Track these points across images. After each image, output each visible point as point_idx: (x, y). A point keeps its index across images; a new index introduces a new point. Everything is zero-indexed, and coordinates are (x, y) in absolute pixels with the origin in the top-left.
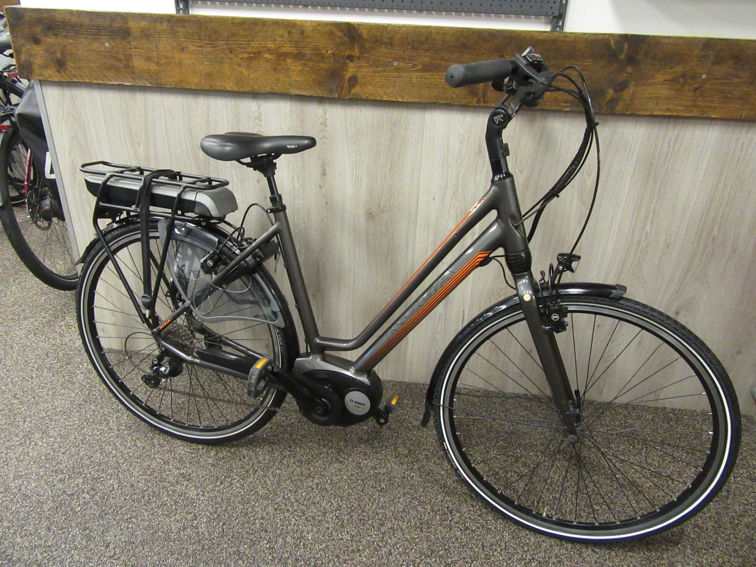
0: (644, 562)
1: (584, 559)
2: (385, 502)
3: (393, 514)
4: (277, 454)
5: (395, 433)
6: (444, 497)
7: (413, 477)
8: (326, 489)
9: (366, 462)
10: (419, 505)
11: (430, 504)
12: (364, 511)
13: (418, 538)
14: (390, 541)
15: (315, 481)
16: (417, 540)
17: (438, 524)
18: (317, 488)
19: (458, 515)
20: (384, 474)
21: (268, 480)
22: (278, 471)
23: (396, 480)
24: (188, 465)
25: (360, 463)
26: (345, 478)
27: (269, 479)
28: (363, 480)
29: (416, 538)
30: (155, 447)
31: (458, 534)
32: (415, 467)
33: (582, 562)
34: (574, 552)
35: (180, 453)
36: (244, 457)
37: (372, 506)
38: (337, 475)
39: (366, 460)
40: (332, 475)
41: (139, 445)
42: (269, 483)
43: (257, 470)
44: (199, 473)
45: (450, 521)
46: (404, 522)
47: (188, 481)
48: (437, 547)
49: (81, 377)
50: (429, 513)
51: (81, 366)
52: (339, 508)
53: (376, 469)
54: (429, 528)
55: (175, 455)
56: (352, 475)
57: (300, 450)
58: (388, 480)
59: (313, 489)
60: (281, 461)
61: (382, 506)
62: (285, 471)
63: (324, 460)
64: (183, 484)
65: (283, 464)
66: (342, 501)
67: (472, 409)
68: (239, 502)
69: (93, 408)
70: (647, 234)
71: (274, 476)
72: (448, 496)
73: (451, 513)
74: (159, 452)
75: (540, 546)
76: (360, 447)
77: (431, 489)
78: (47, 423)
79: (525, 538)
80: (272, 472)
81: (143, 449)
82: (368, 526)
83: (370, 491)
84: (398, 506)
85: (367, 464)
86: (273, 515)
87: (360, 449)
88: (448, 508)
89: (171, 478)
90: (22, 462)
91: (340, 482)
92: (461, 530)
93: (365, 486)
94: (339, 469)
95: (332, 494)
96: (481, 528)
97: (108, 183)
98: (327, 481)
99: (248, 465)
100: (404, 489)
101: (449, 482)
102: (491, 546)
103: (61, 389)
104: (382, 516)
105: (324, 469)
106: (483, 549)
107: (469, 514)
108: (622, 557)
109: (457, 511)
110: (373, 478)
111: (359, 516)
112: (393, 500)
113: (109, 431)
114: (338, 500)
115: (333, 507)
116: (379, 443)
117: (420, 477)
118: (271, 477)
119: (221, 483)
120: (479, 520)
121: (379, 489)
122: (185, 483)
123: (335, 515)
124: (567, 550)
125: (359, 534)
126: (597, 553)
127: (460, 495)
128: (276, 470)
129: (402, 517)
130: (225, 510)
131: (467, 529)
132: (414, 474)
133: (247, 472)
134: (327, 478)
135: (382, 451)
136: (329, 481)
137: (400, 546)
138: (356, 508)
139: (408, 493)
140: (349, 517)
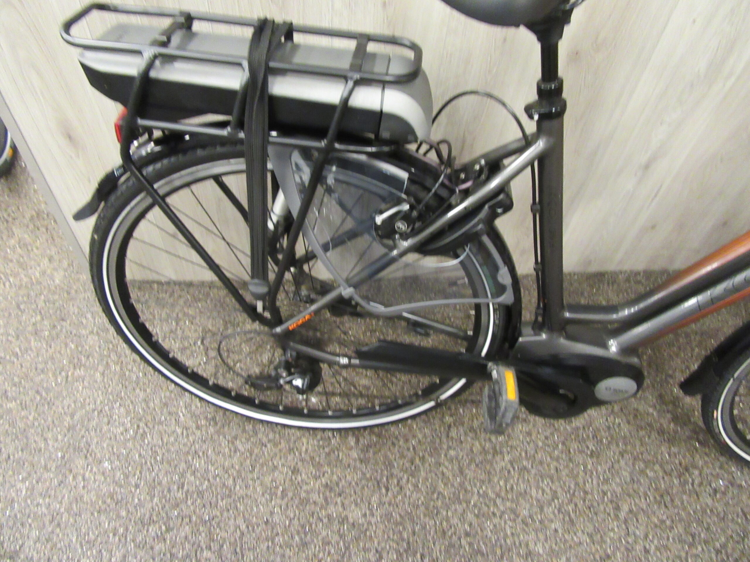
2: (605, 472)
4: (437, 422)
6: (670, 448)
7: (619, 424)
8: (525, 468)
10: (646, 467)
12: (586, 493)
14: (637, 532)
15: (507, 458)
18: (514, 469)
19: (697, 472)
20: (584, 428)
21: (445, 470)
22: (452, 453)
24: (326, 468)
27: (447, 468)
30: (266, 446)
35: (307, 450)
36: (396, 438)
37: (592, 482)
41: (240, 447)
42: (449, 474)
43: (424, 457)
44: (349, 478)
45: (693, 484)
46: (640, 498)
47: (340, 495)
49: (92, 340)
51: (84, 321)
52: (555, 496)
55: (301, 454)
56: (547, 438)
57: (464, 411)
59: (509, 472)
60: (448, 436)
61: (604, 479)
62: (461, 450)
64: (336, 503)
65: (452, 438)
66: (552, 482)
68: (425, 515)
69: (142, 395)
71: (451, 461)
72: (673, 445)
73: (687, 471)
74: (276, 455)
78: (83, 437)
80: (446, 455)
81: (251, 455)
82: (602, 516)
83: (579, 459)
84: (622, 475)
86: (478, 525)
89: (314, 497)
90: (80, 516)
92: (710, 495)
95: (536, 474)
96: (730, 487)
97: (153, 74)
98: (520, 454)
99: (408, 449)
100: (618, 445)
101: (664, 422)
103: (75, 368)
104: (612, 495)
109: (695, 467)
111: (584, 501)
113: (185, 432)
114: (548, 484)
117: (629, 422)
118: (446, 463)
119: (387, 490)
121: (589, 453)
122: (339, 500)
123: (555, 507)
125: (597, 530)
127: (685, 441)
128: (448, 450)
129: (635, 492)
130: (414, 533)
131: (715, 491)
133: (412, 462)
134: (519, 449)
136: (523, 454)
137: (653, 537)
138: (575, 490)
139: (625, 451)
140: (573, 505)
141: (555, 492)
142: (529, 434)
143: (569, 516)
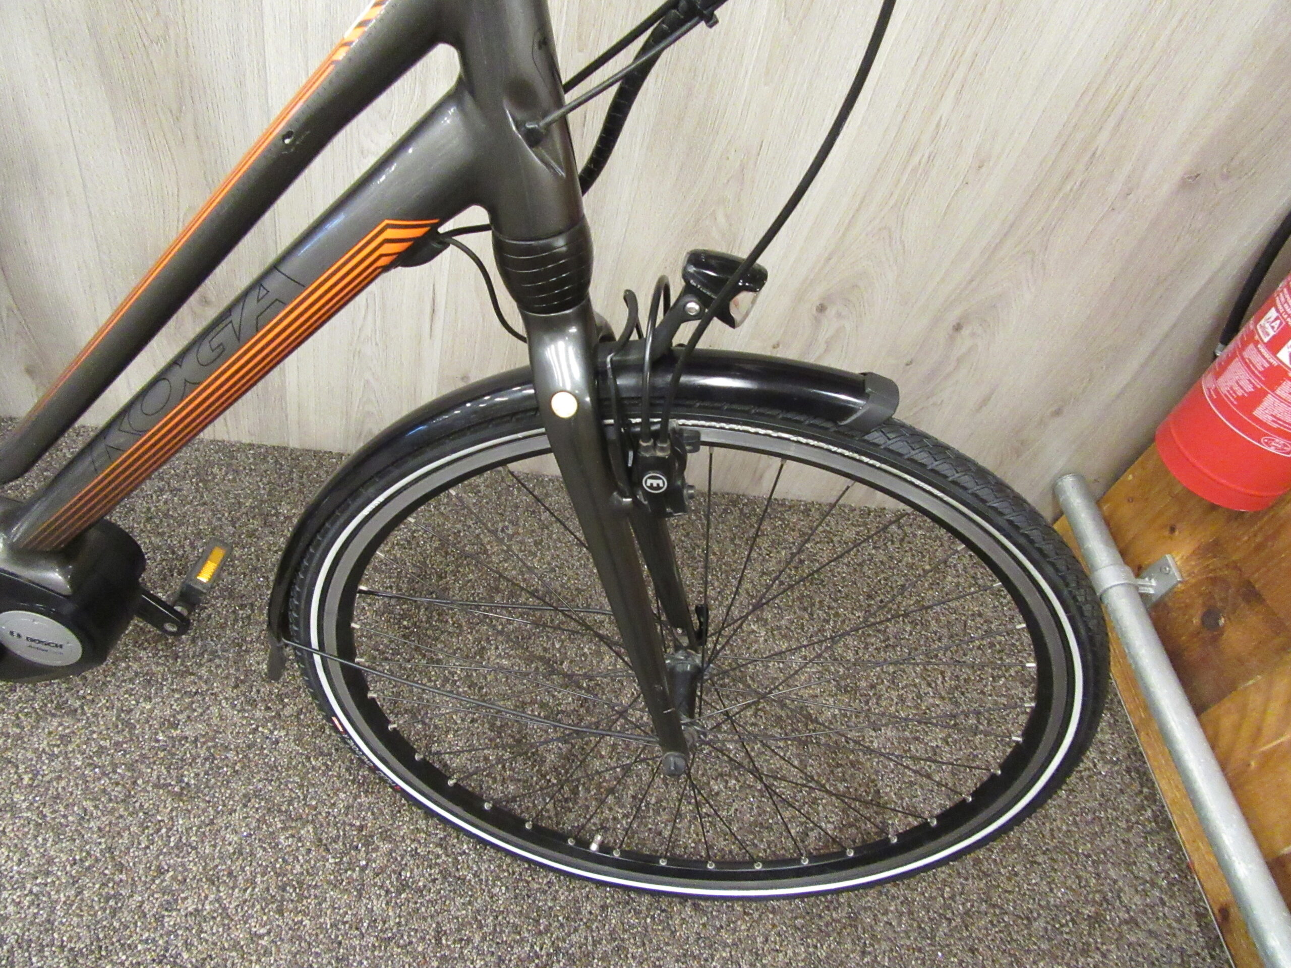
0: (799, 922)
1: (673, 933)
2: (189, 830)
3: (204, 868)
5: (242, 607)
7: (277, 742)
9: (148, 707)
10: (285, 829)
11: (313, 821)
12: (120, 868)
13: (269, 933)
14: (185, 955)
16: (264, 942)
17: (329, 883)
19: (386, 847)
20: (196, 740)
23: (231, 755)
25: (130, 711)
26: (79, 763)
28: (131, 767)
29: (261, 937)
31: (378, 905)
32: (288, 711)
33: (667, 944)
34: (653, 918)
37: (147, 847)
38: (52, 757)
39: (148, 699)
40: (39, 757)
45: (363, 869)
46: (233, 888)
48: (317, 955)
50: (309, 851)
52: (45, 867)
53: (175, 726)
54: (301, 897)
56: (101, 751)
58: (206, 759)
61: (178, 843)
63: (21, 710)
66: (58, 840)
67: (459, 526)
70: (938, 125)
72: (366, 792)
73: (367, 844)
75: (579, 912)
76: (138, 659)
77: (324, 774)
79: (545, 892)
82: (126, 917)
83: (149, 799)
84: (224, 839)
85: (152, 710)
87: (135, 666)
88: (361, 828)
91: (59, 778)
92: (388, 892)
93: (135, 783)
94: (62, 737)
95: (29, 821)
96: (439, 881)
98: (21, 780)
100: (249, 781)
102: (459, 930)
104: (174, 878)
105: (20, 737)
106: (438, 941)
107: (413, 841)
108: (756, 915)
109: (386, 836)
110: (161, 754)
111: (104, 885)
112: (212, 823)
114: (45, 841)
115: (29, 864)
116: (194, 641)
117: (299, 740)
120: (438, 856)
121: (177, 789)
123: (31, 892)
124: (637, 913)
126: (705, 913)
129: (230, 874)
131: (404, 886)
132: (283, 733)
134: (22, 768)
135: (201, 665)
136: (26, 779)
138: (97, 860)
139: (257, 794)
140: (72, 892)
141: (50, 862)
142: (65, 739)
143: (53, 910)
